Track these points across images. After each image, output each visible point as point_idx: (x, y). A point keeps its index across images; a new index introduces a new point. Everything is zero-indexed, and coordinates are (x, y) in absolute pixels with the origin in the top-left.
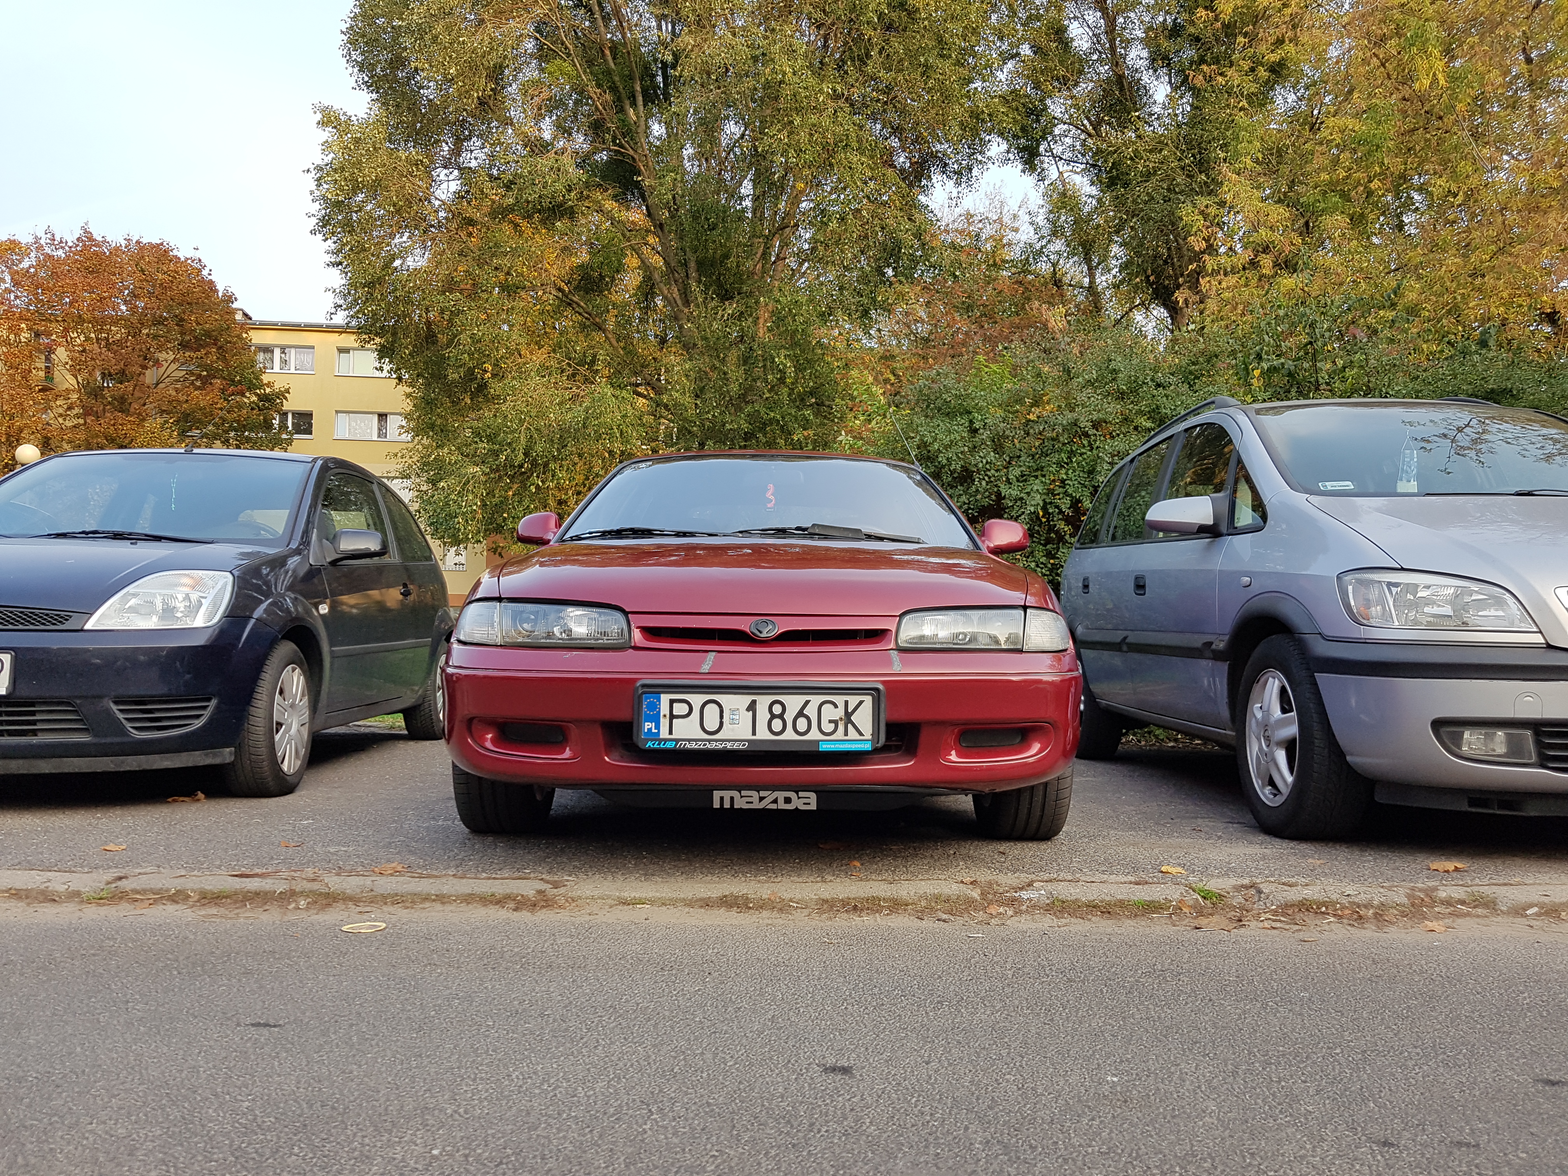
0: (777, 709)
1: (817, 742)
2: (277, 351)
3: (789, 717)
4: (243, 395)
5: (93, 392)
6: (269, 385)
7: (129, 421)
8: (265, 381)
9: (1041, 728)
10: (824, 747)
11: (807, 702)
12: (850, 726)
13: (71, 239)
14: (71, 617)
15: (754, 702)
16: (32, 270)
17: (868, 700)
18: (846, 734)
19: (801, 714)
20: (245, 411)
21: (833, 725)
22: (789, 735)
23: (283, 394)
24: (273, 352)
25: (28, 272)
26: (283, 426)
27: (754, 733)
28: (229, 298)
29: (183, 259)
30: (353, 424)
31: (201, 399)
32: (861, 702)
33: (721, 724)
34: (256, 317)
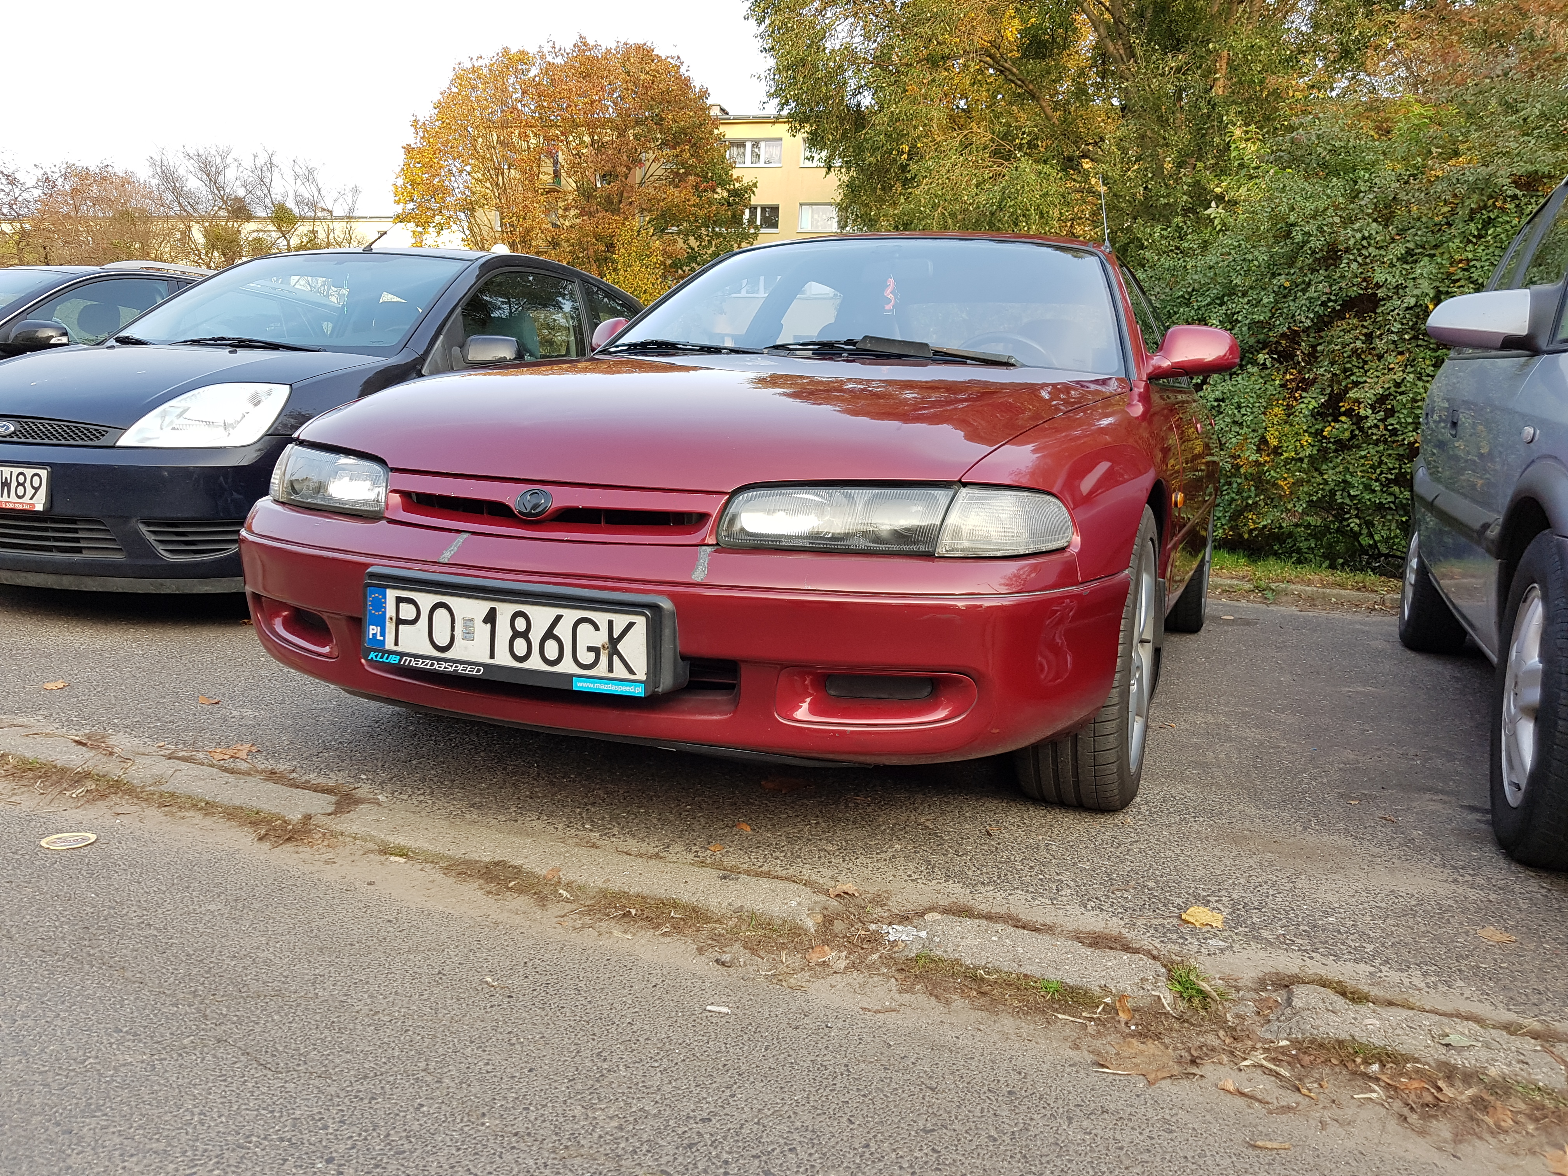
0: (521, 624)
1: (570, 677)
2: (749, 145)
3: (536, 636)
4: (714, 191)
5: (586, 193)
6: (738, 180)
7: (615, 220)
8: (735, 177)
9: (959, 681)
10: (579, 685)
11: (559, 618)
12: (615, 657)
13: (569, 46)
14: (106, 432)
15: (493, 611)
16: (537, 79)
17: (640, 622)
18: (611, 669)
19: (550, 634)
20: (714, 208)
21: (592, 655)
22: (535, 663)
23: (751, 188)
24: (744, 146)
25: (534, 80)
26: (752, 221)
27: (492, 656)
28: (704, 94)
29: (663, 58)
30: (816, 216)
31: (676, 195)
32: (631, 625)
33: (453, 637)
34: (732, 112)
